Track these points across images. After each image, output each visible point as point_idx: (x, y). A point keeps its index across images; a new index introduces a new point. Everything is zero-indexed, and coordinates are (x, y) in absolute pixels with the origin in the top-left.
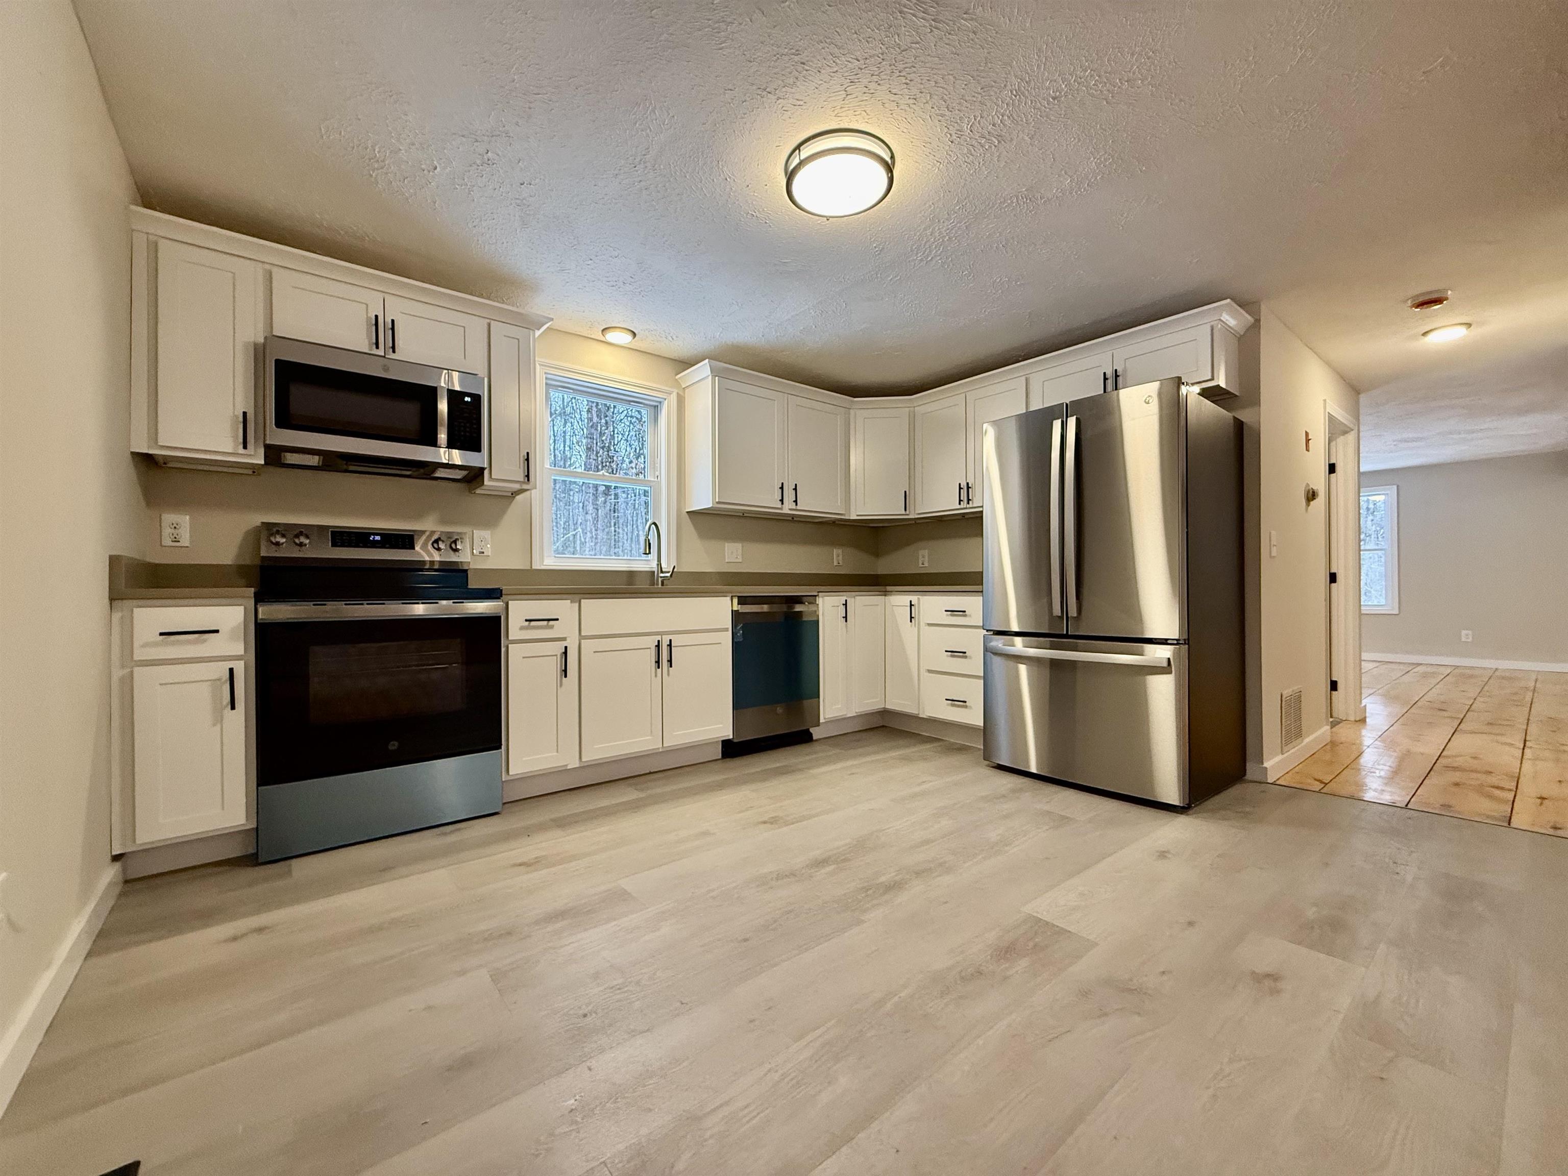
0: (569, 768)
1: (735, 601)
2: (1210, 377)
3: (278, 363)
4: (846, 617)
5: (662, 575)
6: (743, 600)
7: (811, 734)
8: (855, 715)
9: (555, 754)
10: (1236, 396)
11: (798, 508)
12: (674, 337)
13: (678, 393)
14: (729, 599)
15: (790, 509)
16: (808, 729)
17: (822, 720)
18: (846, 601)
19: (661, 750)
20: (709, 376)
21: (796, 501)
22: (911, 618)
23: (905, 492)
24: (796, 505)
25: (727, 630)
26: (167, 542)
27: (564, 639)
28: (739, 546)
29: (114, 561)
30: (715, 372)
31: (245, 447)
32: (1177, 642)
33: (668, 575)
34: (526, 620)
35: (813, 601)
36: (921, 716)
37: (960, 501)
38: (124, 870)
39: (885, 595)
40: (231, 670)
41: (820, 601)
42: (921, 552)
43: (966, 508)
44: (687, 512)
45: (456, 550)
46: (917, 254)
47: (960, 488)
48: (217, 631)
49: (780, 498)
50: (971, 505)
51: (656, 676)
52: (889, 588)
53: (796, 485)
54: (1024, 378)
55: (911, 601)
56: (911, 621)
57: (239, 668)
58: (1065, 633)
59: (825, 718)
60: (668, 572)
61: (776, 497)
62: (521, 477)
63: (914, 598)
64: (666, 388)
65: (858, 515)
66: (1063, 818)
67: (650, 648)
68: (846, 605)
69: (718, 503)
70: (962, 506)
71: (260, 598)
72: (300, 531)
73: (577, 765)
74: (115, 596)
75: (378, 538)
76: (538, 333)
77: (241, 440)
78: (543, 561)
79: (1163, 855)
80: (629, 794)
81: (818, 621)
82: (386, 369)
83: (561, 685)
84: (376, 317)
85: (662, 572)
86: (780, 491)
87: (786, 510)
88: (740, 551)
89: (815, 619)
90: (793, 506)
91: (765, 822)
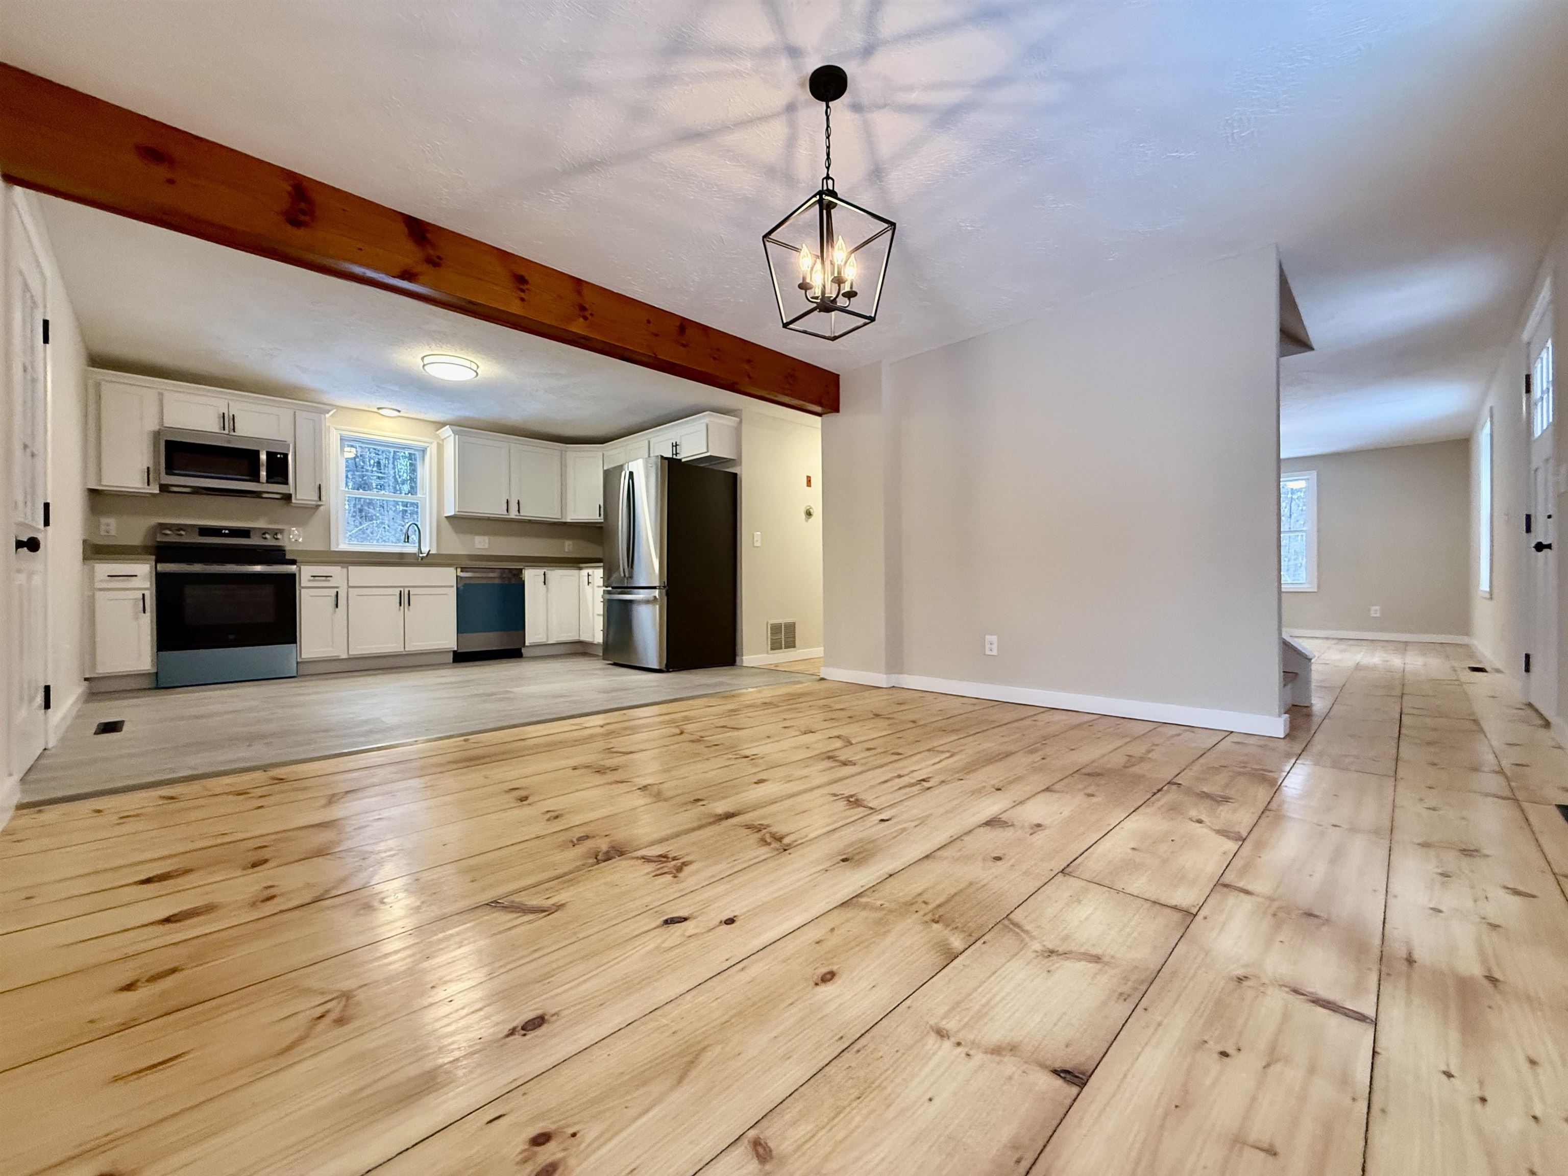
0: (341, 658)
1: (459, 570)
2: (705, 451)
3: (167, 442)
4: (545, 582)
5: (421, 555)
6: (463, 570)
7: (521, 652)
8: (555, 642)
9: (333, 649)
10: (733, 460)
11: (524, 514)
13: (437, 443)
14: (456, 569)
15: (515, 516)
16: (519, 649)
17: (527, 644)
18: (547, 572)
19: (402, 653)
20: (450, 436)
21: (519, 511)
23: (600, 505)
25: (453, 586)
26: (103, 533)
27: (337, 587)
28: (486, 538)
29: (85, 542)
30: (455, 432)
31: (148, 485)
32: (660, 588)
33: (425, 555)
34: (312, 577)
35: (521, 572)
36: (594, 642)
38: (90, 688)
39: (578, 569)
40: (144, 595)
41: (525, 572)
44: (445, 517)
45: (277, 539)
48: (136, 576)
49: (507, 509)
51: (399, 611)
53: (519, 500)
55: (589, 573)
56: (587, 584)
57: (147, 593)
58: (625, 585)
59: (530, 643)
60: (425, 553)
61: (503, 508)
62: (317, 498)
63: (590, 571)
64: (430, 440)
65: (571, 519)
67: (396, 595)
68: (544, 574)
69: (461, 511)
71: (157, 562)
72: (180, 528)
73: (346, 657)
74: (85, 558)
75: (227, 532)
76: (327, 416)
77: (146, 480)
78: (338, 546)
81: (524, 585)
82: (229, 442)
83: (335, 613)
84: (224, 414)
85: (421, 553)
86: (506, 504)
88: (487, 541)
89: (522, 583)
90: (520, 514)
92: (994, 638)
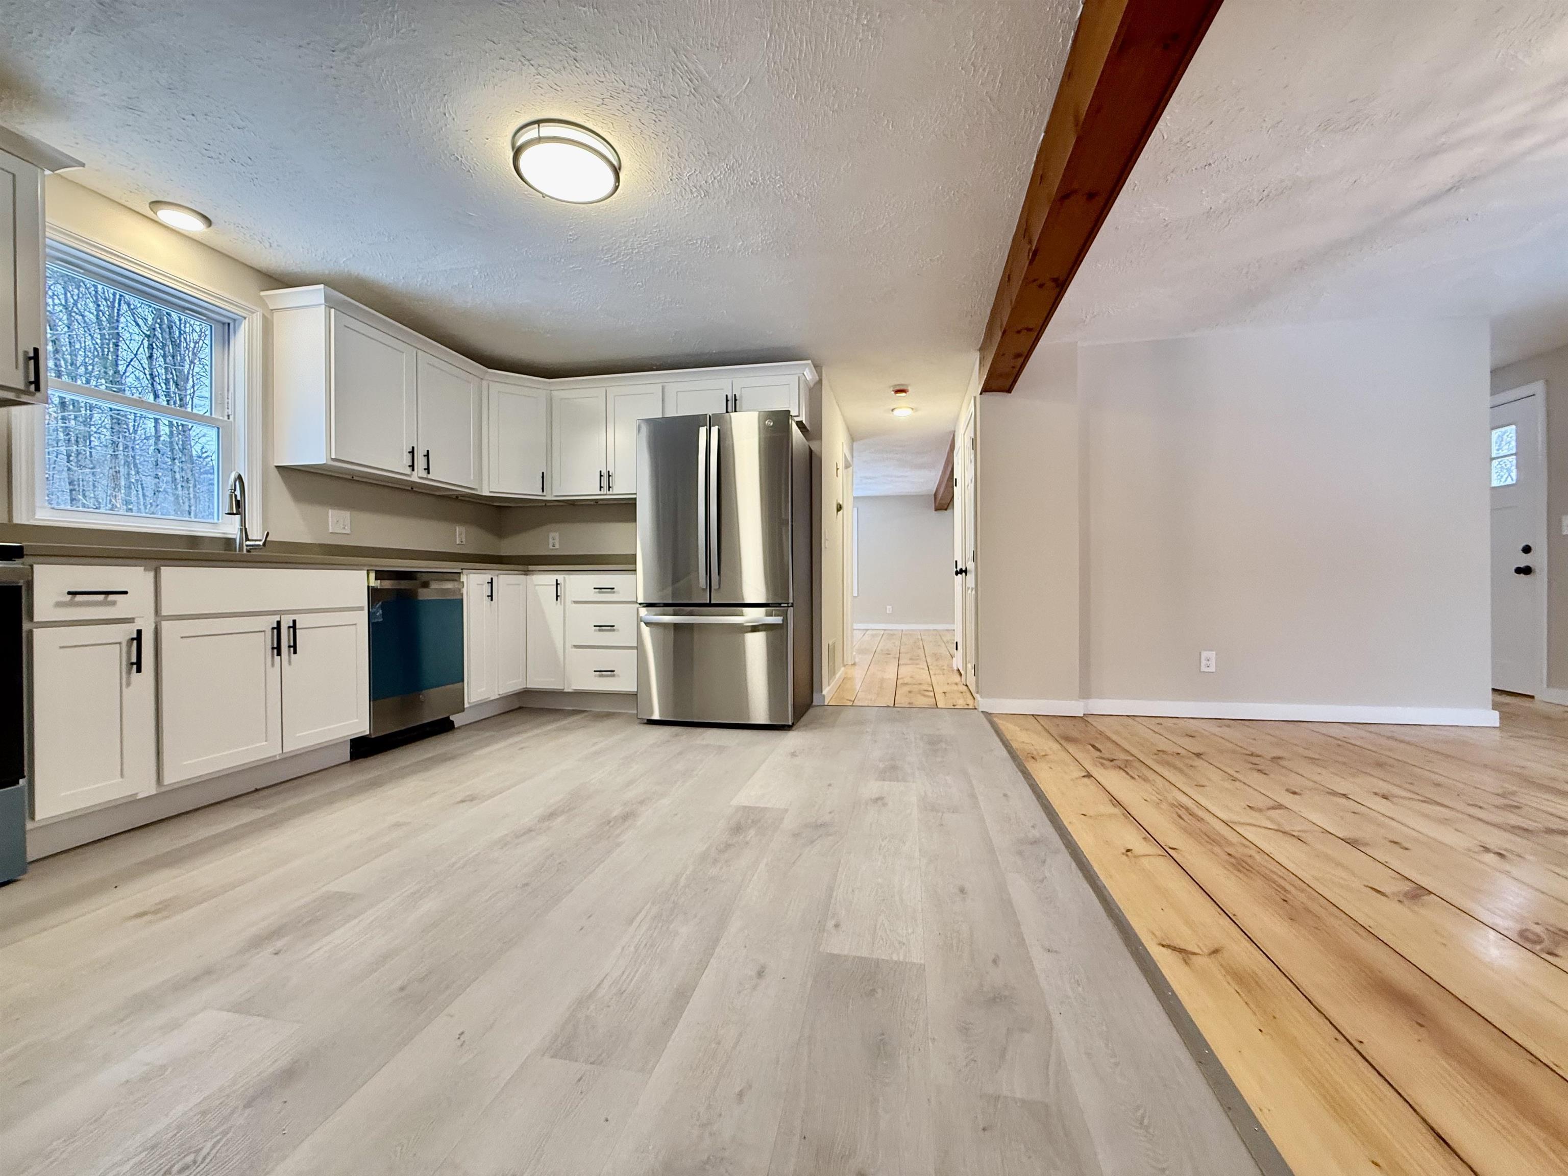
0: (139, 797)
1: (372, 575)
4: (491, 596)
5: (248, 543)
6: (380, 575)
7: (452, 722)
8: (498, 697)
9: (121, 780)
10: (808, 430)
11: (430, 476)
12: (274, 245)
13: (263, 315)
14: (365, 572)
15: (421, 478)
16: (448, 717)
17: (466, 705)
18: (492, 579)
19: (278, 758)
20: (322, 304)
21: (428, 470)
22: (557, 596)
23: (543, 473)
24: (429, 473)
25: (361, 609)
27: (133, 620)
28: (345, 514)
30: (330, 303)
32: (787, 605)
33: (261, 543)
34: (69, 593)
35: (457, 579)
36: (565, 691)
37: (601, 487)
39: (527, 575)
41: (464, 578)
42: (551, 535)
43: (606, 494)
44: (277, 467)
46: (606, 254)
47: (601, 476)
49: (411, 464)
50: (611, 492)
51: (273, 665)
52: (531, 568)
53: (428, 451)
54: (660, 385)
55: (557, 580)
56: (557, 600)
58: (708, 602)
59: (469, 703)
60: (260, 540)
61: (405, 462)
63: (560, 577)
64: (243, 303)
65: (491, 492)
66: (719, 747)
67: (264, 631)
68: (491, 583)
69: (333, 460)
70: (602, 492)
73: (154, 792)
78: (34, 514)
79: (793, 755)
80: (246, 815)
81: (462, 600)
83: (128, 684)
85: (247, 539)
86: (410, 456)
87: (415, 478)
88: (348, 522)
89: (459, 597)
90: (424, 474)
91: (463, 801)
92: (1212, 655)
